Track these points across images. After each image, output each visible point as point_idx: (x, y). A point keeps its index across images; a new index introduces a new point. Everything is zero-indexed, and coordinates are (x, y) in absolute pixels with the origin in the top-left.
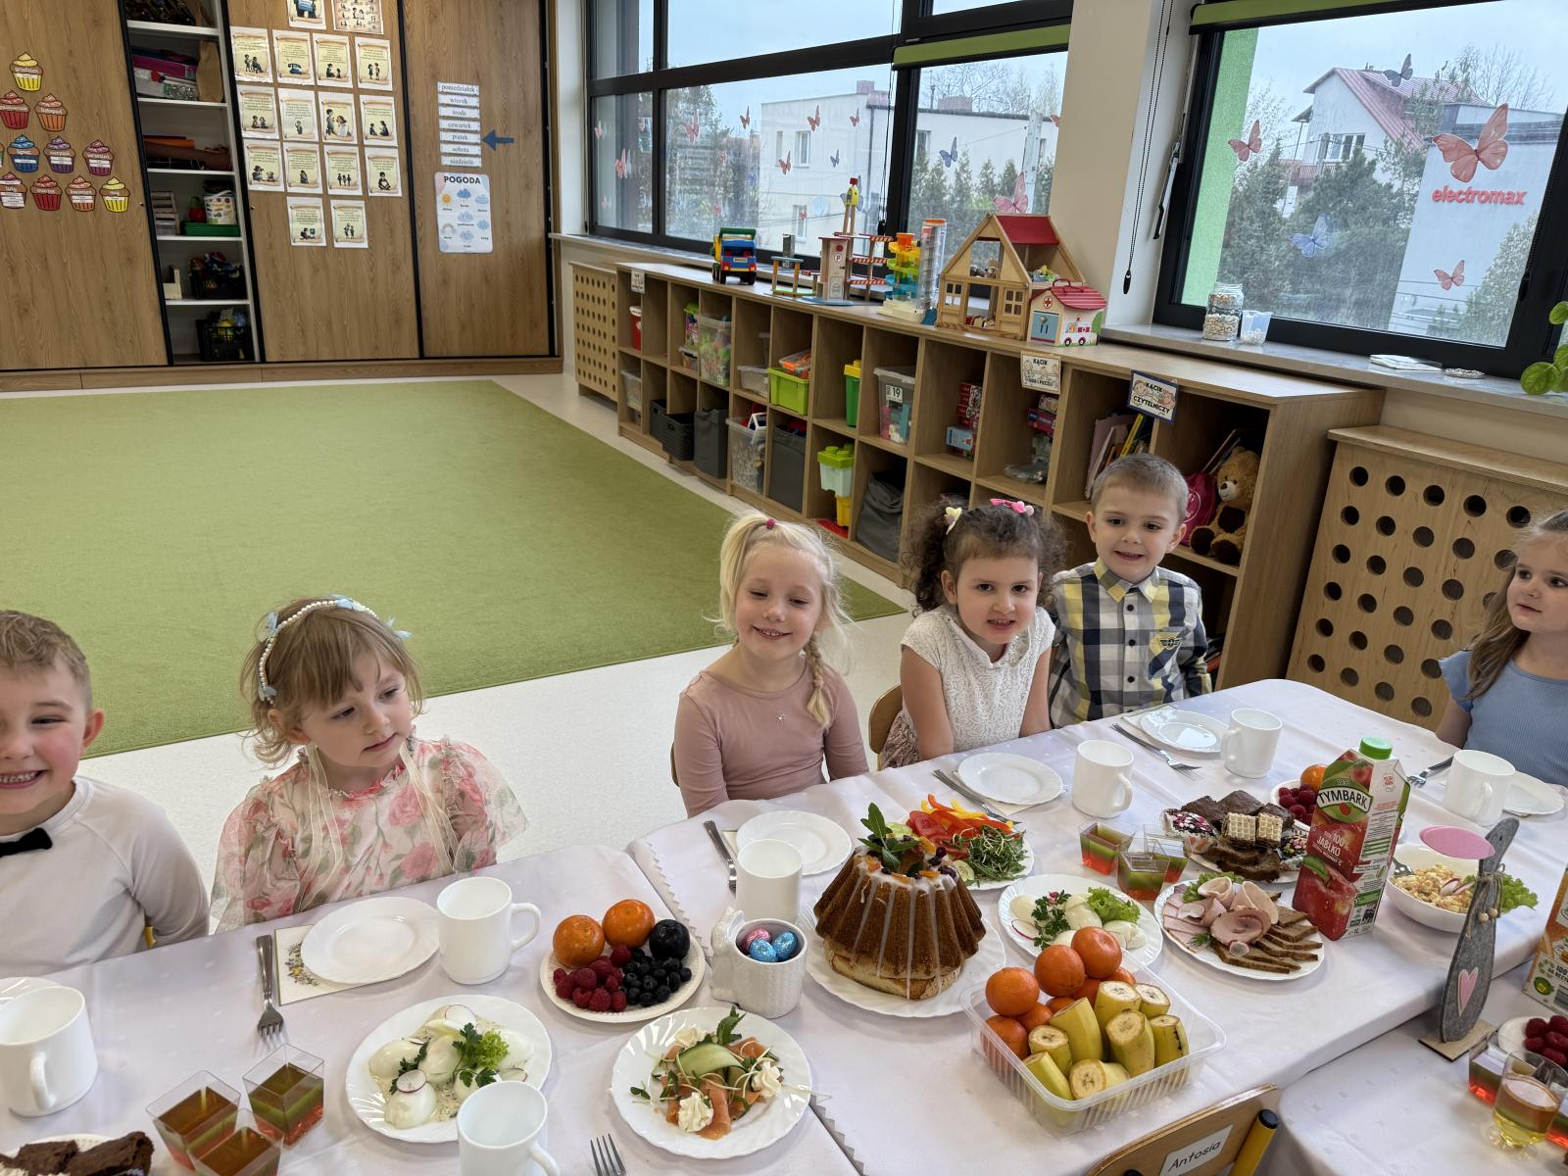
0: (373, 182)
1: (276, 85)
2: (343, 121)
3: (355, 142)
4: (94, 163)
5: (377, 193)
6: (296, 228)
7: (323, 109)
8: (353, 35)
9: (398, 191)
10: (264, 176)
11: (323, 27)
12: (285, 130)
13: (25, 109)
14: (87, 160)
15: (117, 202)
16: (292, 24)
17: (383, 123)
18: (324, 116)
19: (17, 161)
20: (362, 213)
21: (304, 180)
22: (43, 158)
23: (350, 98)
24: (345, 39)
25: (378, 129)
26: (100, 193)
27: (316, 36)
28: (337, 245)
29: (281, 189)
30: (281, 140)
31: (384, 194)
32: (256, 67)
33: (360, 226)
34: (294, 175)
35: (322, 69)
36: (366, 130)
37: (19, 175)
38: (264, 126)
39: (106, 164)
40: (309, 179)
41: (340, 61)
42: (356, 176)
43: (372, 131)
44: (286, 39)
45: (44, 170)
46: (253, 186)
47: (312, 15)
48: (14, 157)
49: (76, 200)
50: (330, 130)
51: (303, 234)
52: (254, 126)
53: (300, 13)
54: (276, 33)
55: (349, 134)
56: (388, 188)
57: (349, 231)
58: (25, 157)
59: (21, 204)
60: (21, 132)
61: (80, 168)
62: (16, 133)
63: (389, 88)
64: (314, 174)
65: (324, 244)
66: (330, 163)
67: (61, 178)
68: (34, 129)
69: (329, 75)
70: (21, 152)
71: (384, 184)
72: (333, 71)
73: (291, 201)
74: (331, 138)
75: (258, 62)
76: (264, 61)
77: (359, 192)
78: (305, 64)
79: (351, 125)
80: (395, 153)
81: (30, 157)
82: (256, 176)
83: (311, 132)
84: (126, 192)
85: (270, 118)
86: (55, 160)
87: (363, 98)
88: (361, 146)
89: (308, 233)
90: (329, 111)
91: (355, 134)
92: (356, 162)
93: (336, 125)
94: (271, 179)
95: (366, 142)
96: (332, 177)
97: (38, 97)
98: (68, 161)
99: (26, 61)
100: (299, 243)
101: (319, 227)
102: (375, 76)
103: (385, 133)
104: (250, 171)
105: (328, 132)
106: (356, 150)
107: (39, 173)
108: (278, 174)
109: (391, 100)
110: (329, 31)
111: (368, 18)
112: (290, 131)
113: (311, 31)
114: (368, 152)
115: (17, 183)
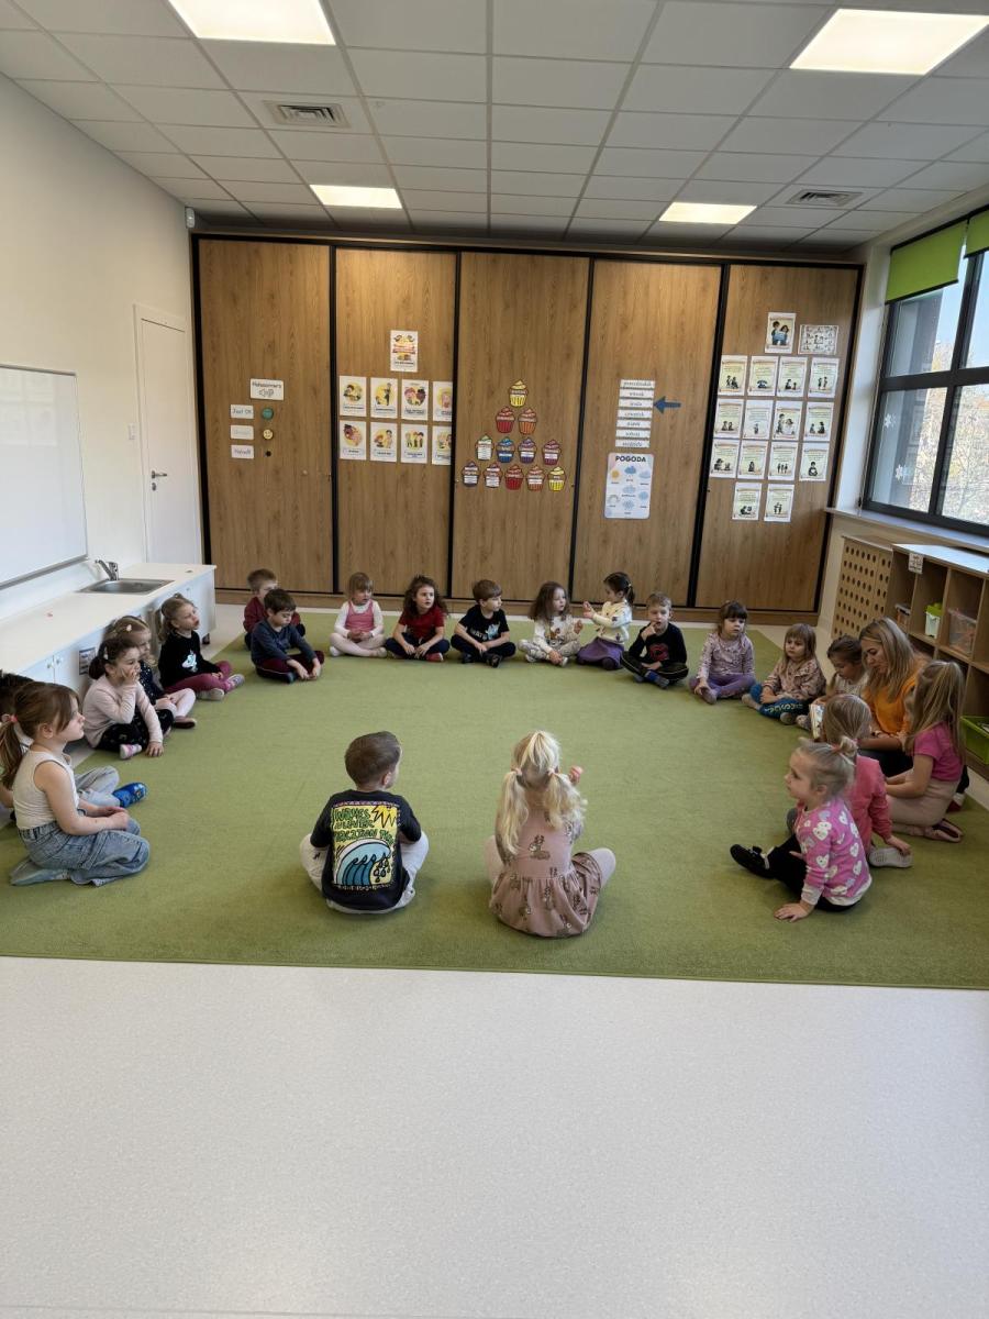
0: (804, 470)
1: (746, 397)
2: (790, 422)
3: (797, 439)
4: (547, 456)
5: (805, 477)
6: (738, 506)
7: (777, 414)
8: (810, 357)
9: (823, 474)
10: (723, 466)
11: (790, 351)
12: (745, 431)
13: (512, 419)
14: (543, 454)
15: (557, 484)
16: (767, 351)
17: (822, 424)
18: (777, 418)
19: (501, 455)
20: (791, 495)
21: (751, 469)
22: (516, 453)
23: (799, 405)
24: (805, 360)
25: (816, 429)
26: (547, 477)
27: (783, 359)
28: (766, 519)
29: (733, 476)
30: (741, 439)
31: (812, 479)
32: (734, 385)
33: (787, 506)
34: (745, 465)
35: (782, 383)
36: (807, 429)
37: (500, 464)
38: (730, 429)
39: (555, 457)
40: (756, 468)
41: (797, 376)
42: (792, 466)
43: (812, 430)
44: (760, 362)
45: (516, 461)
46: (713, 474)
47: (783, 343)
48: (498, 452)
49: (531, 482)
50: (780, 430)
51: (742, 511)
52: (723, 429)
53: (775, 342)
54: (754, 358)
55: (793, 433)
56: (816, 474)
57: (778, 508)
58: (506, 452)
59: (497, 485)
60: (506, 435)
61: (538, 460)
62: (503, 435)
63: (832, 395)
64: (760, 464)
65: (757, 518)
66: (774, 455)
67: (525, 467)
68: (514, 434)
69: (787, 387)
70: (503, 449)
71: (813, 471)
72: (791, 384)
73: (739, 485)
74: (779, 436)
75: (737, 381)
76: (740, 381)
77: (792, 478)
78: (770, 380)
79: (796, 426)
80: (827, 447)
81: (509, 452)
82: (717, 467)
83: (765, 431)
84: (565, 477)
85: (736, 423)
86: (524, 454)
87: (810, 404)
88: (801, 441)
89: (746, 510)
90: (782, 415)
91: (797, 433)
92: (794, 454)
93: (784, 426)
94: (728, 468)
95: (805, 439)
96: (773, 466)
97: (521, 410)
98: (531, 455)
99: (520, 386)
100: (737, 517)
101: (755, 505)
102: (822, 387)
103: (822, 431)
104: (713, 463)
105: (778, 431)
106: (796, 445)
107: (512, 463)
108: (733, 466)
109: (831, 405)
110: (795, 353)
111: (826, 342)
112: (749, 432)
113: (779, 355)
114: (805, 446)
115: (497, 470)
